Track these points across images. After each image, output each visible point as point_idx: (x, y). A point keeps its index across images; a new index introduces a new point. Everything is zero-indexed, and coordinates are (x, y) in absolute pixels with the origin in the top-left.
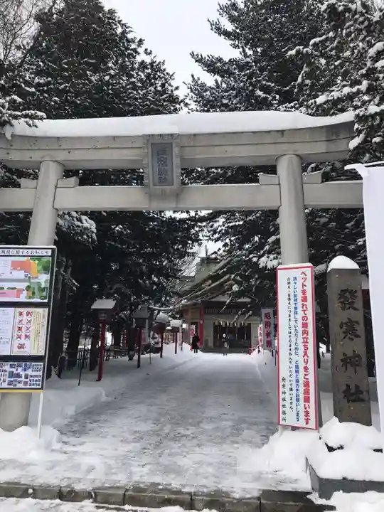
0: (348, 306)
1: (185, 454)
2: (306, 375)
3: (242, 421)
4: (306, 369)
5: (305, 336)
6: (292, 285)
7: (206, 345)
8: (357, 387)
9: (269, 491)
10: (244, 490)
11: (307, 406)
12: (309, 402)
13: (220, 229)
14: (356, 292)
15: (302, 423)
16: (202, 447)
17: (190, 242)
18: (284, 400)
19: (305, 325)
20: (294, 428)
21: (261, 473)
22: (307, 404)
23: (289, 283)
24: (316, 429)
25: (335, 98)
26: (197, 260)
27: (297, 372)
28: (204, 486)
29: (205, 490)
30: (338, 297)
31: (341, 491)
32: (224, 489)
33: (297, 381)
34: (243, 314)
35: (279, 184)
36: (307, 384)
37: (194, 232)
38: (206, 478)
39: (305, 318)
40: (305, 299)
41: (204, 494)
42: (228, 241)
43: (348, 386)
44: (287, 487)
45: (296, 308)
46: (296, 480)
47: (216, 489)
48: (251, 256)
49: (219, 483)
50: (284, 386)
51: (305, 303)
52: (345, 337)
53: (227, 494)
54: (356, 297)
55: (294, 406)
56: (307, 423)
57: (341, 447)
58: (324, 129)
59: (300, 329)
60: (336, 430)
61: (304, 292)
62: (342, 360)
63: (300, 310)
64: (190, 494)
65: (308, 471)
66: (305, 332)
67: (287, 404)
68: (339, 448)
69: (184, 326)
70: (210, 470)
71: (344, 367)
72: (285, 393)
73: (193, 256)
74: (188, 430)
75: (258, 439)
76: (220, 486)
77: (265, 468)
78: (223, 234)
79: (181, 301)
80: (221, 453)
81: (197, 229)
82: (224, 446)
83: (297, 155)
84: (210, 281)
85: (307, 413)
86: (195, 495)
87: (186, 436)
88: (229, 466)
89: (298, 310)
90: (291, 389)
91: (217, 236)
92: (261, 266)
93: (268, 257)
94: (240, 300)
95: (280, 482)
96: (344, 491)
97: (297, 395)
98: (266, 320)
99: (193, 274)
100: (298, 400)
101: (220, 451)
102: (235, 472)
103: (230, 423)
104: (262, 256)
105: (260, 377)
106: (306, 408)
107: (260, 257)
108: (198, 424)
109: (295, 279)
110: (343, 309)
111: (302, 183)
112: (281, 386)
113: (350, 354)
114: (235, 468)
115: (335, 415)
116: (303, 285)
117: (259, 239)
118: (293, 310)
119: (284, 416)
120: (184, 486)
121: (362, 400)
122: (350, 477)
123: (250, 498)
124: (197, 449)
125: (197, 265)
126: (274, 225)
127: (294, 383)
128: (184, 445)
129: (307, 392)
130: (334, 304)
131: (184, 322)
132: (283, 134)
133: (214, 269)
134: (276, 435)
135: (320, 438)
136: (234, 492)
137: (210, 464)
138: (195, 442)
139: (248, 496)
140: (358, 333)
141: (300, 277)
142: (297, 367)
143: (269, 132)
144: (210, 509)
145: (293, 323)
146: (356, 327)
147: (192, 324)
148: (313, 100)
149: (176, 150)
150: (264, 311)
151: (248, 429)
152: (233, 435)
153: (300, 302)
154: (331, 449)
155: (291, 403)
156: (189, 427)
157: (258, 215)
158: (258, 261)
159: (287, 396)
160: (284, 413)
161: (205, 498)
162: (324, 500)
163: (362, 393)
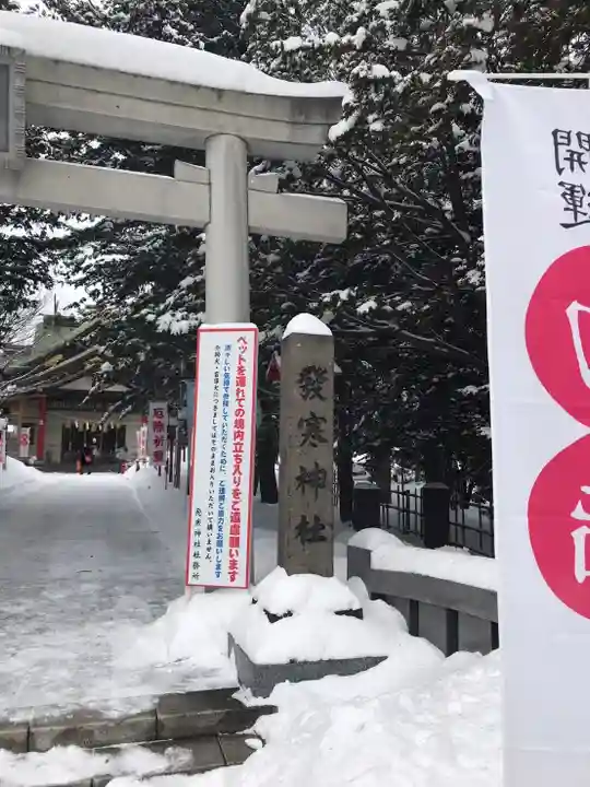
0: (312, 393)
1: (12, 650)
2: (236, 503)
3: (115, 580)
4: (236, 493)
5: (238, 440)
6: (222, 359)
7: (49, 460)
8: (317, 518)
9: (170, 695)
10: (128, 701)
11: (234, 552)
12: (237, 545)
13: (87, 262)
14: (325, 372)
15: (224, 580)
16: (47, 634)
17: (30, 281)
18: (197, 544)
19: (240, 424)
20: (209, 589)
21: (153, 666)
22: (234, 549)
23: (217, 354)
24: (246, 588)
25: (316, 46)
26: (38, 320)
27: (222, 498)
28: (55, 706)
29: (56, 713)
30: (299, 378)
31: (287, 681)
32: (91, 706)
33: (221, 513)
34: (118, 410)
35: (210, 184)
36: (236, 518)
37: (39, 263)
38: (56, 689)
39: (240, 411)
40: (241, 381)
41: (53, 722)
42: (99, 286)
43: (304, 518)
44: (200, 685)
45: (226, 396)
46: (213, 670)
47: (77, 707)
48: (144, 311)
49: (81, 696)
50: (198, 522)
51: (241, 388)
52: (305, 441)
53: (96, 715)
54: (326, 379)
55: (213, 553)
56: (233, 579)
57: (289, 614)
58: (288, 102)
59: (231, 430)
60: (282, 587)
61: (241, 370)
62: (298, 478)
63: (232, 398)
64: (26, 724)
65: (233, 655)
66: (239, 435)
67: (202, 551)
68: (285, 615)
69: (11, 428)
70: (64, 673)
71: (300, 489)
72: (199, 533)
73: (35, 306)
74: (19, 604)
75: (145, 610)
76: (83, 701)
77: (163, 657)
78: (92, 273)
79: (6, 387)
80: (81, 640)
81: (45, 259)
82: (88, 627)
83: (243, 140)
84: (60, 357)
85: (233, 564)
86: (35, 726)
87: (14, 616)
88: (100, 662)
89: (230, 399)
90: (210, 527)
91: (81, 275)
92: (160, 329)
93: (173, 315)
94: (110, 389)
95: (187, 677)
96: (291, 681)
97: (219, 536)
98: (156, 419)
99: (29, 342)
100: (220, 544)
101: (81, 636)
102: (110, 673)
103: (96, 587)
104: (163, 312)
105: (141, 508)
106: (231, 556)
107: (160, 314)
108: (36, 593)
109: (229, 347)
110: (304, 397)
111: (247, 188)
112: (193, 522)
113: (310, 467)
114: (108, 664)
115: (281, 563)
116: (241, 359)
117: (153, 288)
118: (221, 399)
119: (195, 571)
120: (13, 712)
121: (323, 539)
122: (301, 658)
123: (139, 715)
124: (38, 639)
125: (38, 326)
126: (195, 256)
127: (215, 516)
128: (12, 635)
129: (235, 530)
130: (290, 390)
131: (10, 422)
132: (220, 97)
133: (68, 335)
134: (180, 601)
135: (254, 602)
136: (108, 709)
137: (63, 663)
138: (34, 625)
139: (135, 711)
140: (323, 435)
141: (236, 346)
142: (222, 490)
143: (197, 87)
144: (65, 745)
145: (219, 420)
146: (323, 426)
147: (25, 426)
148: (278, 42)
149: (17, 83)
150: (153, 406)
151: (127, 593)
152: (102, 606)
153: (233, 387)
154: (273, 618)
155: (209, 549)
156: (21, 600)
157: (156, 245)
158: (156, 320)
159: (203, 539)
160: (196, 565)
161: (55, 728)
162: (260, 698)
163: (323, 528)
